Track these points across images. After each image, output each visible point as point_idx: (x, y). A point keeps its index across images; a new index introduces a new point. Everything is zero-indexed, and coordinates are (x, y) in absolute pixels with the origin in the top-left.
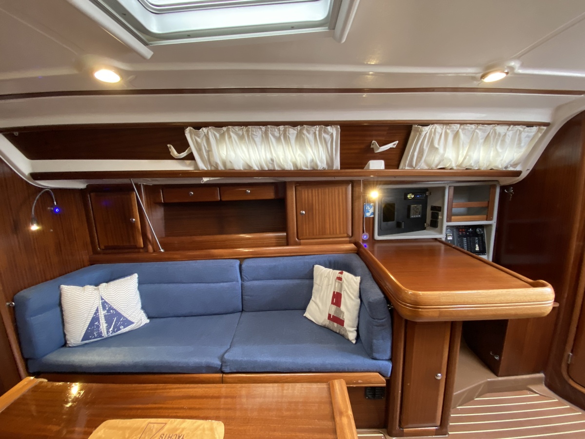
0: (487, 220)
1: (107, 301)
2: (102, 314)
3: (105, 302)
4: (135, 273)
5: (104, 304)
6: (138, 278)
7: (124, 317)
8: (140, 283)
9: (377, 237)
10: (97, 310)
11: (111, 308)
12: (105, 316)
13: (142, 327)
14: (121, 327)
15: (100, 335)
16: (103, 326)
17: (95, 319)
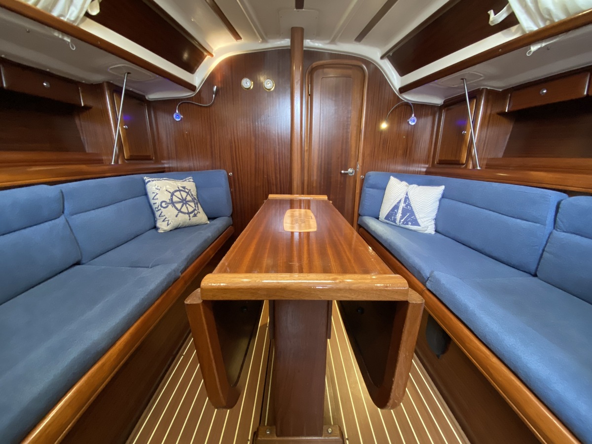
1: (409, 197)
2: (402, 205)
3: (408, 198)
4: (444, 185)
5: (407, 199)
7: (415, 217)
8: (443, 196)
10: (400, 201)
11: (409, 205)
12: (403, 208)
13: (426, 233)
14: (410, 223)
15: (394, 221)
16: (399, 215)
17: (396, 207)
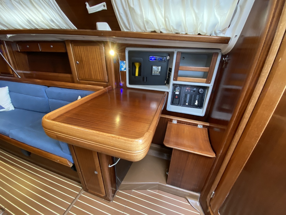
0: (206, 83)
4: (7, 86)
6: (9, 89)
8: (10, 91)
9: (128, 85)
13: (10, 111)
